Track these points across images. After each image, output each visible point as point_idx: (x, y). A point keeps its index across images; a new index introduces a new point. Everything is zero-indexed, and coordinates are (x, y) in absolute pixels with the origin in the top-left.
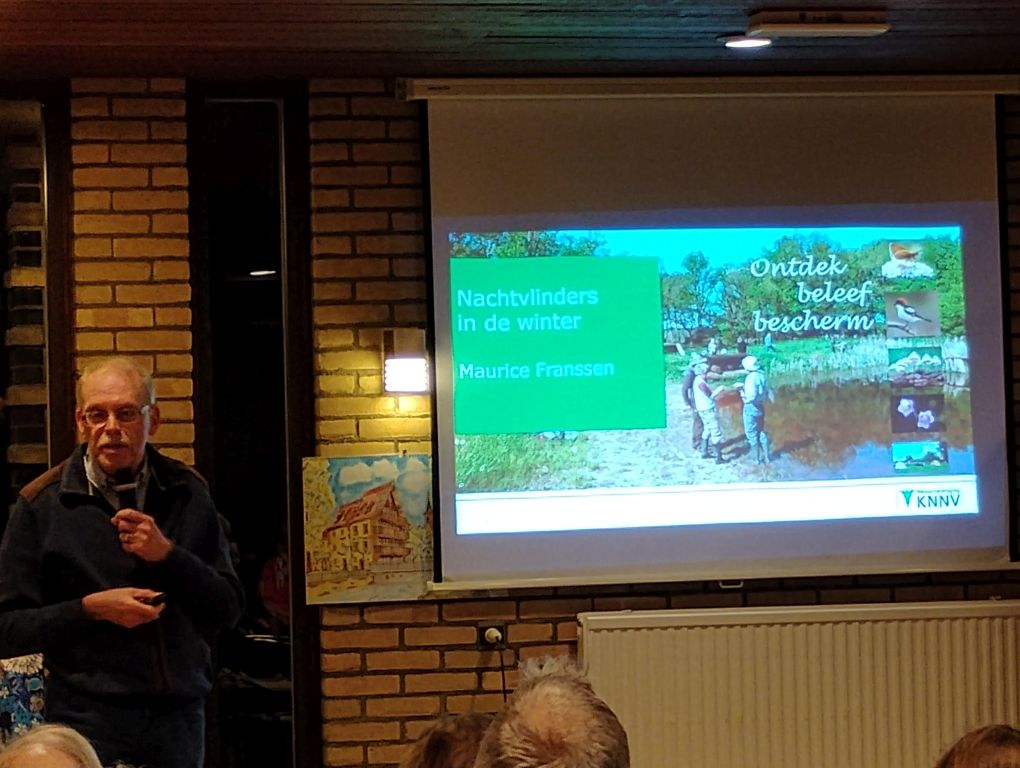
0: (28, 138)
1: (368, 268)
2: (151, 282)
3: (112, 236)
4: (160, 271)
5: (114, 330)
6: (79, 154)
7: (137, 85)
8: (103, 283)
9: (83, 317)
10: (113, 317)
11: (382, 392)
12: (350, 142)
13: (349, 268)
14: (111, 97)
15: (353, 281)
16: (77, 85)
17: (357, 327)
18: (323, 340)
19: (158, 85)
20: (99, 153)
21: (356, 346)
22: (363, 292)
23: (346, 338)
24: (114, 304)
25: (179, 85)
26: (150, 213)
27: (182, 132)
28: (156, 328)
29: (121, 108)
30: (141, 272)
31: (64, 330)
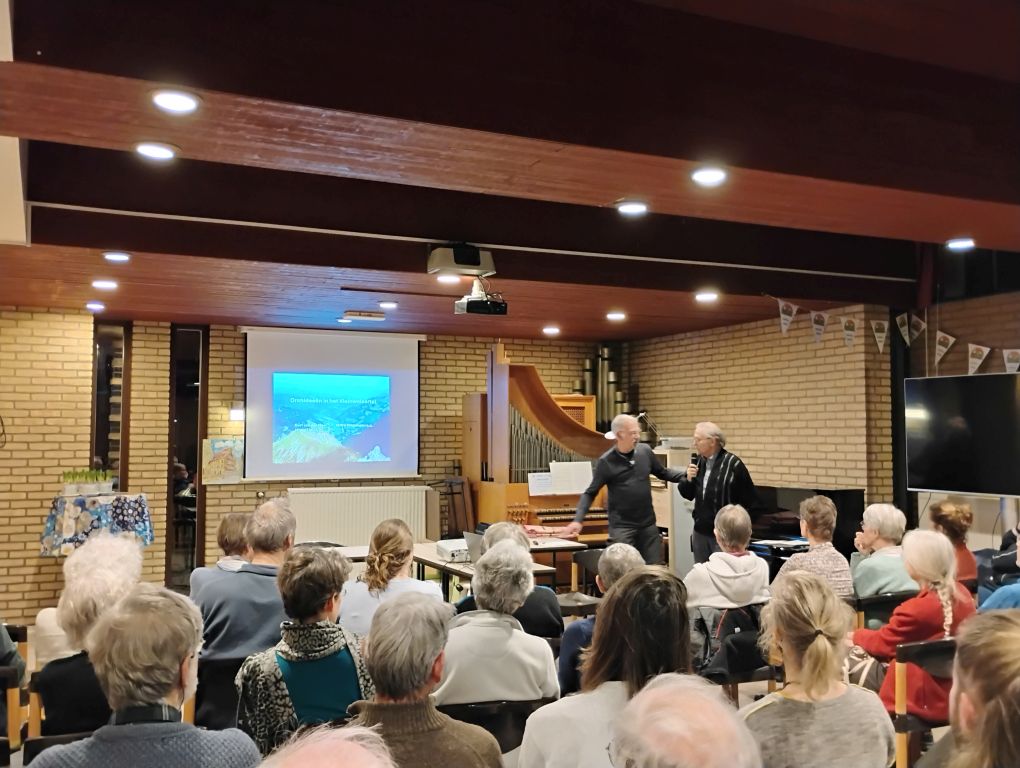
0: (118, 338)
1: (226, 382)
2: (156, 384)
3: (145, 370)
4: (160, 381)
5: (144, 399)
6: (134, 344)
7: (155, 324)
9: (133, 394)
10: (144, 394)
11: (229, 420)
12: (222, 344)
13: (221, 382)
14: (146, 327)
15: (222, 386)
16: (135, 323)
17: (222, 400)
18: (210, 404)
19: (162, 324)
20: (141, 344)
21: (222, 406)
22: (225, 390)
23: (219, 403)
24: (144, 390)
25: (169, 324)
26: (156, 363)
27: (169, 338)
28: (158, 398)
29: (149, 330)
30: (153, 381)
31: (127, 398)
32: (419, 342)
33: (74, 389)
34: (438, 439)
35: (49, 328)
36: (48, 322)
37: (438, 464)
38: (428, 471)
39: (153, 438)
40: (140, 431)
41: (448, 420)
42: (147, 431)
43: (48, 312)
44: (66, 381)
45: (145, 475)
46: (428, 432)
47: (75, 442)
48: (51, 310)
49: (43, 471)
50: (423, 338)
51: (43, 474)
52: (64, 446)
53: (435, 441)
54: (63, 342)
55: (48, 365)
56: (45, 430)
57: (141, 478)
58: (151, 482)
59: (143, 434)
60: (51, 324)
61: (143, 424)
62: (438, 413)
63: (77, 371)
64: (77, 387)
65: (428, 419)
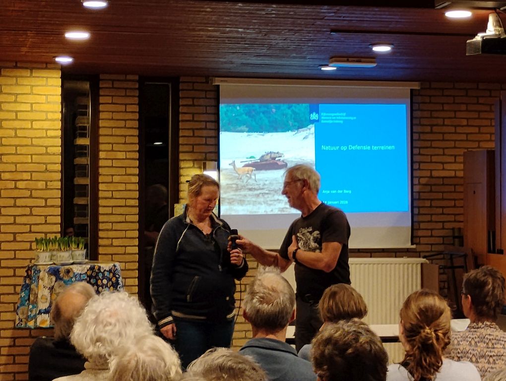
0: (84, 94)
1: (198, 141)
2: (125, 143)
3: (113, 128)
4: (129, 140)
5: (112, 159)
6: (102, 100)
7: (122, 77)
8: (109, 143)
9: (102, 155)
10: (112, 155)
12: (193, 98)
13: (192, 141)
14: (113, 81)
15: (193, 145)
16: (101, 77)
17: (194, 160)
18: (182, 164)
19: (130, 77)
20: (108, 100)
21: (193, 167)
22: (196, 149)
23: (191, 164)
24: (112, 150)
25: (137, 78)
26: (125, 120)
27: (137, 93)
28: (126, 159)
29: (116, 85)
30: (122, 140)
31: (95, 159)
32: (412, 90)
33: (43, 150)
34: (434, 203)
35: (17, 84)
36: (16, 77)
37: (435, 233)
38: (423, 240)
39: (122, 203)
40: (109, 195)
41: (446, 181)
42: (116, 195)
43: (16, 67)
44: (35, 142)
45: (116, 242)
46: (423, 196)
47: (46, 206)
48: (19, 65)
49: (15, 238)
50: (416, 86)
51: (15, 240)
52: (35, 211)
53: (431, 207)
54: (31, 99)
55: (16, 124)
56: (16, 193)
57: (111, 245)
58: (121, 250)
59: (112, 198)
60: (20, 80)
61: (112, 187)
62: (435, 174)
63: (47, 130)
64: (47, 147)
65: (423, 181)
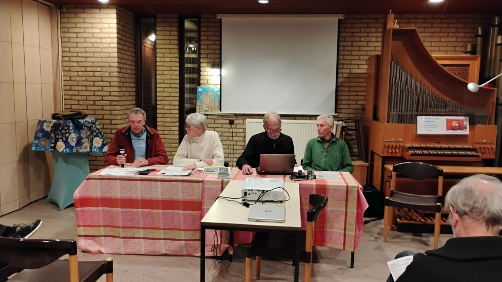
1: (210, 51)
2: (170, 53)
3: (163, 44)
5: (163, 62)
6: (157, 29)
7: (168, 15)
8: (162, 53)
9: (158, 59)
10: (163, 59)
12: (208, 27)
13: (207, 51)
14: (163, 18)
15: (207, 54)
16: (157, 15)
17: (208, 63)
18: (201, 65)
19: (172, 15)
20: (161, 28)
22: (210, 56)
23: (207, 65)
24: (163, 57)
25: (177, 15)
26: (170, 40)
27: (177, 24)
28: (171, 62)
29: (165, 20)
30: (168, 51)
32: (339, 20)
33: (108, 55)
34: (351, 89)
35: (92, 17)
36: (92, 13)
37: (351, 107)
38: (343, 111)
39: (169, 86)
40: (162, 81)
41: (360, 76)
42: (166, 81)
44: (103, 50)
45: (166, 107)
46: (344, 84)
47: (110, 86)
49: (94, 103)
50: (341, 17)
52: (105, 89)
53: (349, 91)
54: (101, 26)
55: (93, 40)
56: (94, 79)
57: (163, 109)
58: (169, 111)
59: (163, 83)
60: (94, 15)
61: (163, 77)
62: (353, 71)
63: (109, 43)
64: (109, 53)
65: (345, 75)
